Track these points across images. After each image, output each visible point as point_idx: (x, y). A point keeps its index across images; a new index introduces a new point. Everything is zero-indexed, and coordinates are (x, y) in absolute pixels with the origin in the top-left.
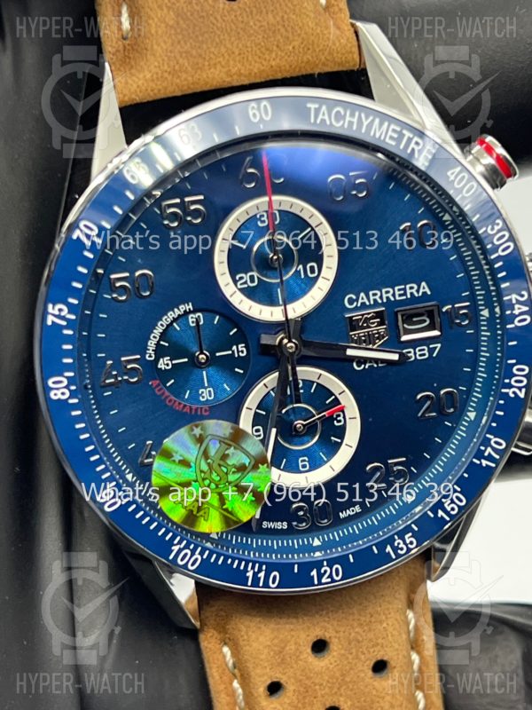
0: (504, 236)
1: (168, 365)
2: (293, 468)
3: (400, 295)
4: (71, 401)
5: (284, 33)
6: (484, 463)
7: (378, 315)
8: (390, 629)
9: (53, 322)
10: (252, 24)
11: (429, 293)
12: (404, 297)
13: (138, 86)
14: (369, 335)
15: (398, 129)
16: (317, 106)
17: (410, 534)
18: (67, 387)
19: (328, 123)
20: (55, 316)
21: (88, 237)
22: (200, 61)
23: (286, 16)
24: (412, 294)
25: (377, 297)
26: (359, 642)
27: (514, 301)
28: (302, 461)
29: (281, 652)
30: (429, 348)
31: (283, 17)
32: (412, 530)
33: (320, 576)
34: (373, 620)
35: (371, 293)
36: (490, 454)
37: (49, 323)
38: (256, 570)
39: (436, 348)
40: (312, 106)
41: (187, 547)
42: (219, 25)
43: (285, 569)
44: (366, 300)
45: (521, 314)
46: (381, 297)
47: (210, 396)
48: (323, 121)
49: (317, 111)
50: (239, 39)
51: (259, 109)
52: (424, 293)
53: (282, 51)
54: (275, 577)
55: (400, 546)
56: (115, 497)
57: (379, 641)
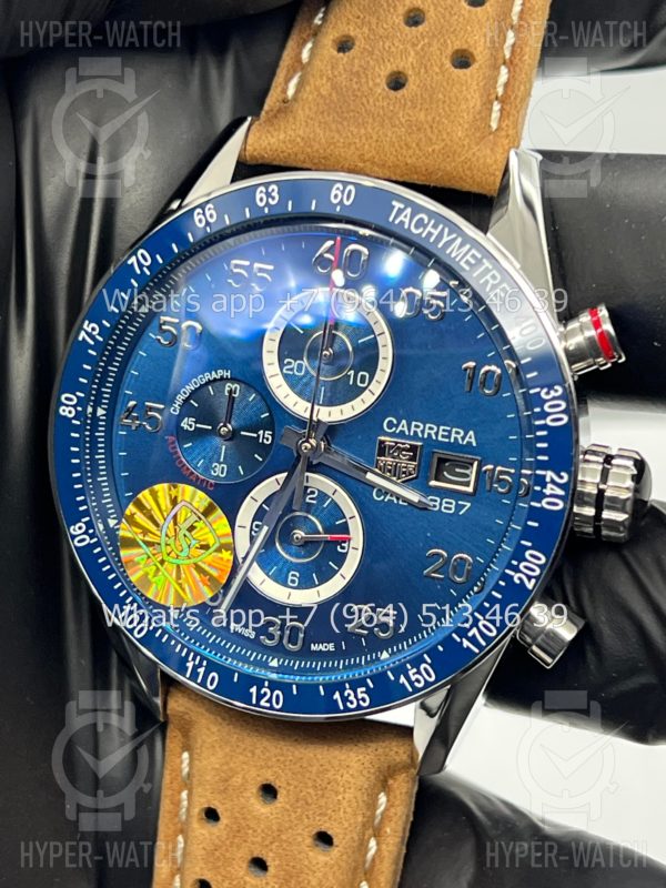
0: (558, 406)
1: (191, 426)
2: (281, 579)
3: (443, 436)
4: (74, 422)
5: (429, 134)
6: (466, 643)
7: (413, 448)
8: (345, 803)
9: (84, 339)
10: (401, 115)
11: (474, 444)
12: (447, 440)
13: (269, 144)
14: (396, 466)
15: (479, 256)
16: (402, 206)
17: (364, 689)
18: (74, 406)
19: (406, 227)
20: (87, 333)
21: (141, 266)
22: (337, 136)
23: (438, 118)
24: (456, 439)
25: (419, 430)
26: (307, 803)
27: (548, 479)
28: (293, 575)
29: (227, 781)
30: (457, 504)
31: (434, 118)
32: (367, 686)
33: (260, 696)
34: (329, 786)
35: (414, 423)
36: (474, 636)
37: (80, 338)
38: (197, 663)
39: (465, 506)
40: (397, 205)
42: (368, 108)
43: (226, 673)
44: (406, 429)
45: (552, 496)
46: (423, 432)
47: (222, 473)
48: (402, 223)
49: (400, 211)
50: (382, 126)
51: (343, 192)
52: (469, 443)
53: (420, 150)
54: (213, 679)
55: (350, 698)
56: (86, 533)
57: (329, 812)
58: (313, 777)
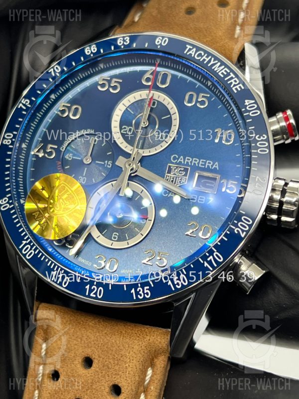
0: (264, 144)
1: (70, 158)
2: (108, 236)
3: (202, 165)
4: (10, 146)
6: (206, 264)
7: (186, 170)
8: (129, 369)
9: (21, 107)
11: (218, 169)
12: (204, 167)
14: (176, 178)
15: (229, 71)
16: (191, 47)
17: (148, 287)
18: (11, 139)
19: (193, 56)
20: (23, 104)
21: (55, 72)
24: (208, 166)
25: (189, 161)
26: (108, 368)
27: (257, 180)
28: (115, 235)
32: (150, 285)
34: (122, 359)
35: (187, 158)
36: (211, 260)
37: (19, 107)
39: (210, 200)
40: (189, 47)
41: (29, 243)
44: (182, 161)
46: (191, 162)
47: (84, 181)
48: (191, 54)
49: (190, 49)
51: (162, 40)
52: (215, 168)
54: (66, 281)
55: (140, 293)
56: (7, 203)
57: (120, 373)
58: (113, 353)
